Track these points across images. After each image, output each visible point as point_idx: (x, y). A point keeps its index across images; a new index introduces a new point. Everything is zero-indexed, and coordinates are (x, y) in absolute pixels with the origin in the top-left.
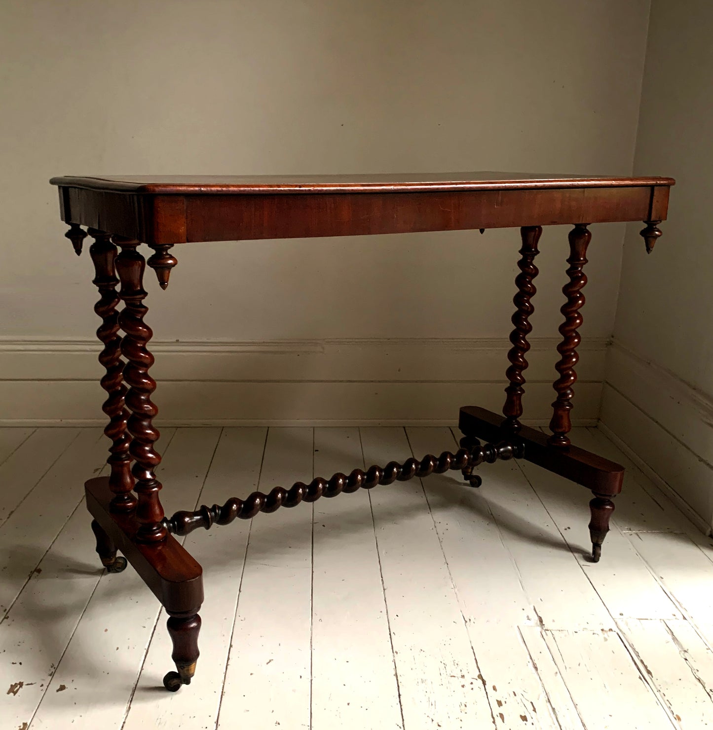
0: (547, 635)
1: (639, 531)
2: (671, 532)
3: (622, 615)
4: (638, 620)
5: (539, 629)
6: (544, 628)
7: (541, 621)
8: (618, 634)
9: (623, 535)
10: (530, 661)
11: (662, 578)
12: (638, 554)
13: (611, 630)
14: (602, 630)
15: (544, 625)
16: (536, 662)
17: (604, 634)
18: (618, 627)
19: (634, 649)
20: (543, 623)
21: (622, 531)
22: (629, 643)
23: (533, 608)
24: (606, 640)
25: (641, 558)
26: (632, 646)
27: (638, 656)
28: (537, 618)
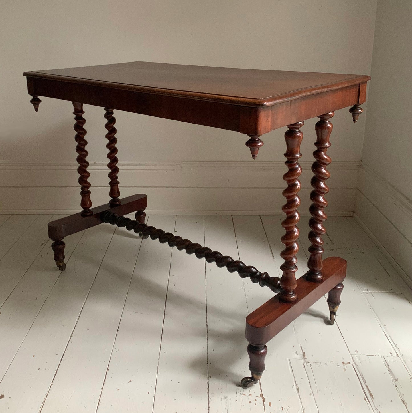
0: (307, 366)
1: (373, 291)
2: (394, 292)
3: (357, 352)
4: (367, 356)
5: (303, 361)
6: (306, 361)
7: (304, 355)
8: (353, 366)
9: (362, 293)
10: (295, 384)
11: (385, 326)
12: (371, 307)
13: (349, 363)
14: (343, 363)
15: (306, 358)
16: (298, 385)
17: (344, 366)
18: (353, 361)
19: (363, 378)
20: (306, 357)
21: (362, 291)
22: (360, 373)
23: (300, 346)
24: (345, 370)
25: (373, 311)
26: (361, 375)
27: (365, 383)
28: (302, 353)
